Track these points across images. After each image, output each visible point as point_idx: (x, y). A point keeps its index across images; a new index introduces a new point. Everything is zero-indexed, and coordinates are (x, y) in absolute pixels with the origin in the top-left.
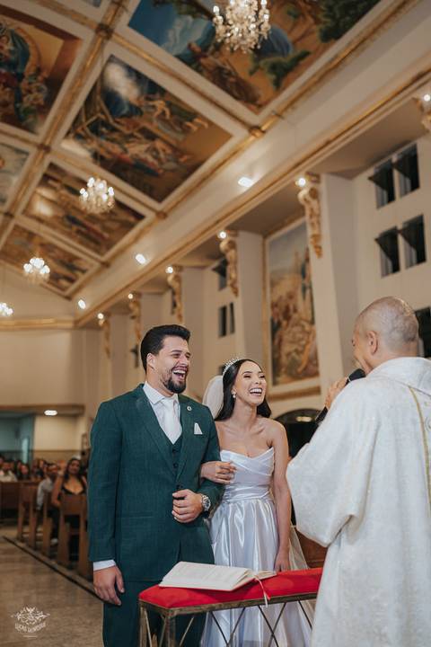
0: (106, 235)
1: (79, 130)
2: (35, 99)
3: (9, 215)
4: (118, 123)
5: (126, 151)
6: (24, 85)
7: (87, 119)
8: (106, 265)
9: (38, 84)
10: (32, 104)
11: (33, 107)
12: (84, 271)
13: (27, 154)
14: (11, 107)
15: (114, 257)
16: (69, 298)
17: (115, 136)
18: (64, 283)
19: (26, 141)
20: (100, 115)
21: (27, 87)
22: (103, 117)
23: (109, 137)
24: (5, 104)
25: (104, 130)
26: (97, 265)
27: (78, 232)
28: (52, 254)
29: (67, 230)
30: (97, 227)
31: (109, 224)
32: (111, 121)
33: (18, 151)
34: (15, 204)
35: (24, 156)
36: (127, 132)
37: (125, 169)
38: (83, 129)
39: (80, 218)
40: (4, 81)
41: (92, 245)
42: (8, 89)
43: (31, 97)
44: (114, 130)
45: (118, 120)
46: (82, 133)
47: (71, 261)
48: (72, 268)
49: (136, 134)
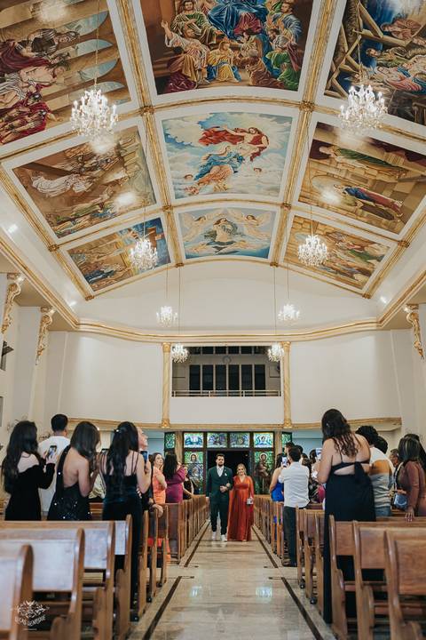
0: (398, 203)
1: (343, 65)
2: (285, 40)
3: (286, 206)
4: (389, 34)
5: (406, 73)
6: (269, 25)
7: (350, 45)
8: (404, 244)
9: (285, 15)
10: (284, 49)
11: (285, 53)
12: (379, 259)
13: (290, 119)
14: (261, 61)
15: (413, 231)
16: (367, 296)
17: (389, 55)
18: (360, 277)
19: (285, 103)
20: (365, 32)
21: (273, 26)
22: (369, 33)
23: (381, 60)
24: (254, 60)
25: (373, 51)
26: (394, 246)
27: (365, 208)
28: (340, 244)
29: (352, 208)
30: (386, 195)
31: (400, 188)
32: (381, 34)
33: (280, 119)
34: (289, 191)
35: (287, 124)
36: (405, 43)
37: (410, 101)
38: (348, 63)
39: (364, 188)
40: (247, 27)
41: (384, 220)
42: (253, 37)
43: (280, 38)
44: (387, 46)
45: (390, 29)
46: (348, 68)
47: (362, 248)
48: (366, 257)
49: (415, 41)
